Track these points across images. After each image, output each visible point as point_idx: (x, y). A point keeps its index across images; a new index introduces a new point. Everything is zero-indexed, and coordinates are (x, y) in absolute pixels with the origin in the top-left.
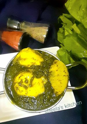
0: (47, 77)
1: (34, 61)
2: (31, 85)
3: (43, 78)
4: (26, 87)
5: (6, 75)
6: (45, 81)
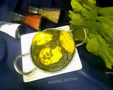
0: (60, 45)
1: (46, 39)
2: (52, 55)
3: (57, 47)
4: (49, 58)
5: (32, 56)
6: (60, 49)
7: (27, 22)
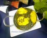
6: (29, 19)
7: (12, 5)
